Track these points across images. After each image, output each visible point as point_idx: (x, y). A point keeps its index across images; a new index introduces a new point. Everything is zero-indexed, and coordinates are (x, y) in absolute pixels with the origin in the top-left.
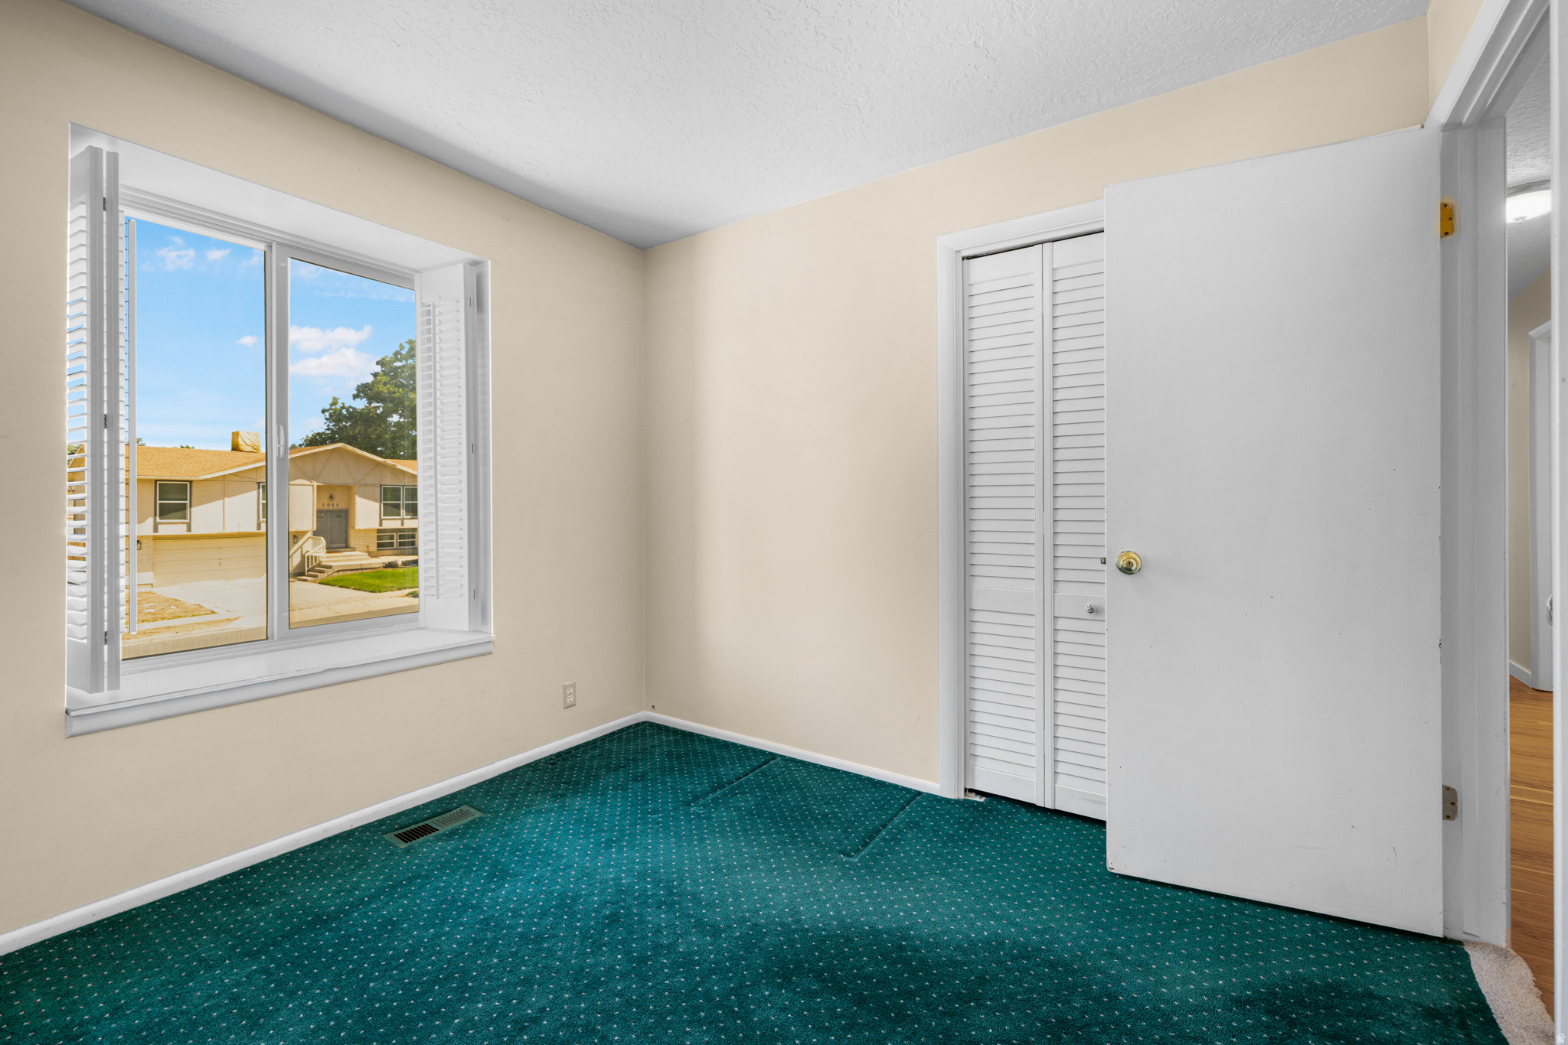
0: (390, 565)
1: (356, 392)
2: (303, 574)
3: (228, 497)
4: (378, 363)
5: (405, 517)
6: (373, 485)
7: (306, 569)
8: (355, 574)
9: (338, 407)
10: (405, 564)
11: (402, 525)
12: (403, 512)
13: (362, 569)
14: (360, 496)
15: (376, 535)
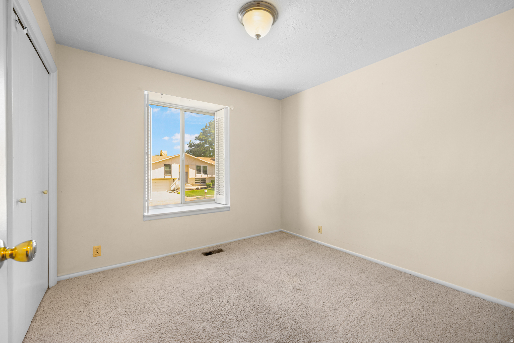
0: (197, 189)
1: (195, 138)
2: (175, 191)
3: (157, 168)
4: (202, 130)
5: (203, 174)
6: (194, 165)
7: (176, 189)
8: (187, 191)
9: (191, 143)
10: (201, 188)
11: (202, 177)
12: (202, 173)
13: (189, 190)
14: (191, 168)
15: (195, 180)
